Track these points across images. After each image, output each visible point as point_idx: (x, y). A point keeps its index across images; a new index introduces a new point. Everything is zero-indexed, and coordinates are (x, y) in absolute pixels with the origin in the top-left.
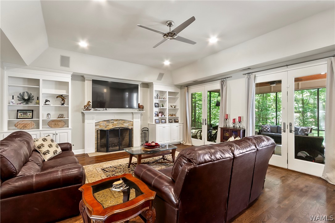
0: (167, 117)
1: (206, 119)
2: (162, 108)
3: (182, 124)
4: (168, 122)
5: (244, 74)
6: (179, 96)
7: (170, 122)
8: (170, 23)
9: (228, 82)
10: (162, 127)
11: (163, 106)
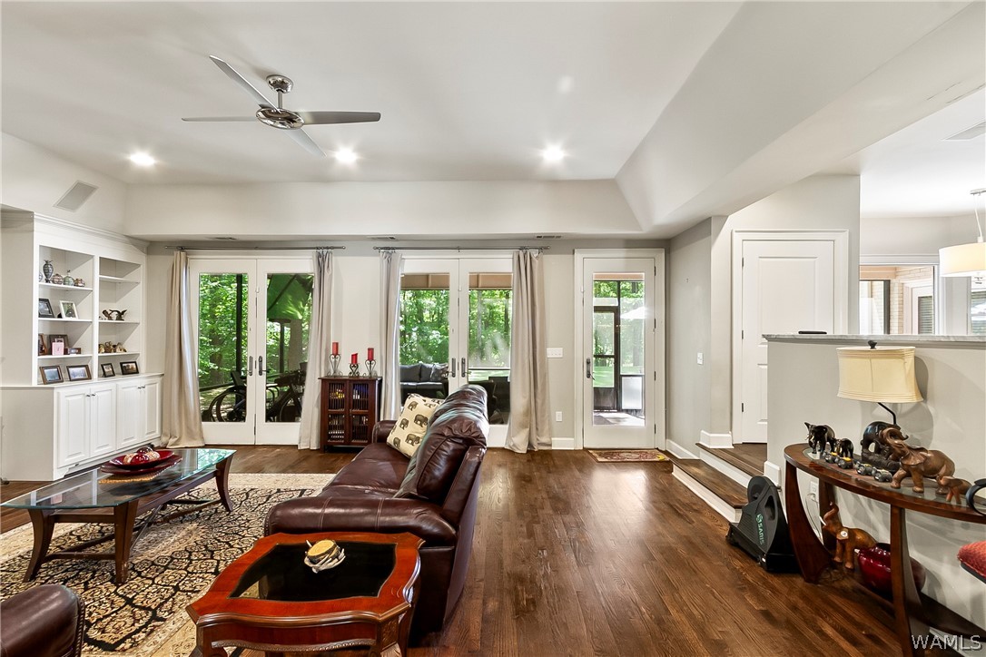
0: (94, 356)
1: (261, 358)
2: (65, 318)
3: (158, 380)
4: (99, 376)
5: (377, 248)
6: (139, 275)
7: (105, 375)
8: (283, 82)
9: (334, 258)
10: (80, 397)
11: (70, 313)
